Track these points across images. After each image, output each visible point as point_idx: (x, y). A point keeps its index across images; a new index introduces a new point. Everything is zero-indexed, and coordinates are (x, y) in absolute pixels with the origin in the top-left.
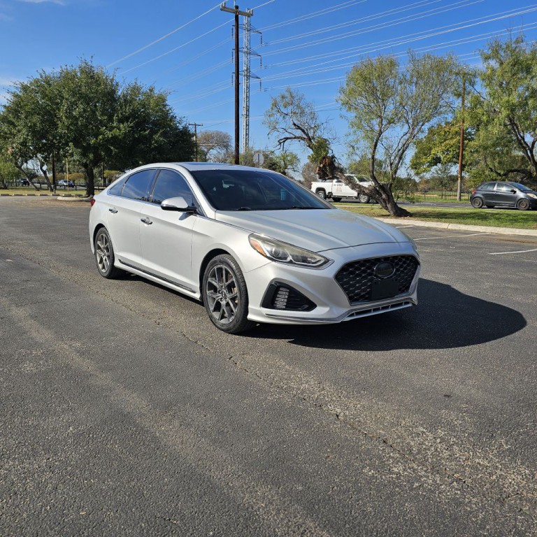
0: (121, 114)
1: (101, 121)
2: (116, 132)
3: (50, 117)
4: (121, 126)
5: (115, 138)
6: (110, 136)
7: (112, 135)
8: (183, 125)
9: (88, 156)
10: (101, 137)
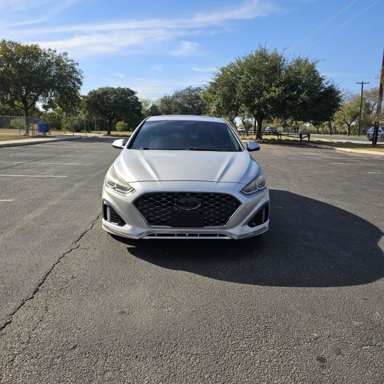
0: (279, 81)
1: (265, 87)
2: (272, 94)
3: (232, 87)
4: (277, 89)
5: (271, 98)
6: (268, 97)
7: (269, 96)
8: (330, 84)
9: (253, 112)
10: (262, 98)
